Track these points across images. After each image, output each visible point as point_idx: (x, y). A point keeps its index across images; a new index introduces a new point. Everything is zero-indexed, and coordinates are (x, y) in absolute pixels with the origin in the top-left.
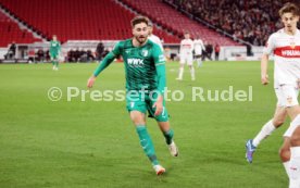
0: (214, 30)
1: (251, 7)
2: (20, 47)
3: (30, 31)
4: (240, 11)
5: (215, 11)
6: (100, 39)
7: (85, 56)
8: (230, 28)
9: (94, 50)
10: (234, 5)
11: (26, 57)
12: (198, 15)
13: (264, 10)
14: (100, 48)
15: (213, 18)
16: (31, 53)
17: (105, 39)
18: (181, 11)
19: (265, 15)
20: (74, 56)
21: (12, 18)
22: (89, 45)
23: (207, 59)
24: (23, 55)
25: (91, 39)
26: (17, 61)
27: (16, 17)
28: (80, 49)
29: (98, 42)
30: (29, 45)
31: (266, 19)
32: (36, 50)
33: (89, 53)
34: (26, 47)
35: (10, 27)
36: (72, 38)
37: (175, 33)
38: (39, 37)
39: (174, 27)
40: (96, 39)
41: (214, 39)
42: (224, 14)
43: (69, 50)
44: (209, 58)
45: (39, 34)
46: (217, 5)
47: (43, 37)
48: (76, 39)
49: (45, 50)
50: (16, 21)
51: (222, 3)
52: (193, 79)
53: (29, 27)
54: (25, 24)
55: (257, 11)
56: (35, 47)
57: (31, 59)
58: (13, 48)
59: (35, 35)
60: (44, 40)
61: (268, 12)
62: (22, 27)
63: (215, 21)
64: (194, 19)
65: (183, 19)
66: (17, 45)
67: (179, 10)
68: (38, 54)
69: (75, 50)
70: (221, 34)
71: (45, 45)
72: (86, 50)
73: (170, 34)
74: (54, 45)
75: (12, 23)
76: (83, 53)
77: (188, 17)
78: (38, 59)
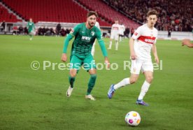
0: (131, 19)
1: (155, 6)
2: (8, 25)
3: (14, 14)
4: (148, 7)
5: (132, 7)
6: (59, 21)
7: (49, 32)
8: (141, 18)
9: (54, 28)
10: (145, 4)
11: (12, 31)
12: (121, 9)
13: (163, 8)
14: (59, 27)
15: (131, 11)
16: (15, 28)
17: (62, 22)
18: (111, 6)
19: (164, 11)
20: (42, 32)
21: (4, 6)
22: (52, 25)
23: (126, 37)
24: (9, 30)
25: (53, 21)
26: (5, 33)
27: (6, 5)
28: (46, 27)
29: (58, 23)
30: (14, 23)
31: (164, 14)
32: (18, 27)
33: (51, 30)
34: (12, 25)
35: (2, 12)
36: (41, 20)
37: (106, 20)
38: (21, 19)
39: (106, 16)
40: (56, 21)
41: (131, 25)
42: (137, 9)
43: (39, 27)
44: (127, 36)
45: (20, 16)
46: (134, 3)
47: (23, 18)
48: (44, 21)
49: (24, 27)
50: (6, 8)
51: (137, 2)
52: (117, 49)
53: (14, 12)
54: (11, 10)
55: (159, 8)
56: (18, 25)
57: (15, 32)
58: (3, 25)
59: (18, 17)
60: (24, 21)
61: (166, 10)
62: (10, 12)
63: (132, 13)
64: (119, 12)
65: (112, 11)
66: (6, 23)
67: (109, 5)
68: (19, 29)
69: (42, 27)
70: (136, 21)
71: (24, 24)
72: (50, 28)
73: (103, 20)
74: (30, 24)
75: (3, 9)
76: (48, 30)
77: (115, 10)
78: (19, 33)
